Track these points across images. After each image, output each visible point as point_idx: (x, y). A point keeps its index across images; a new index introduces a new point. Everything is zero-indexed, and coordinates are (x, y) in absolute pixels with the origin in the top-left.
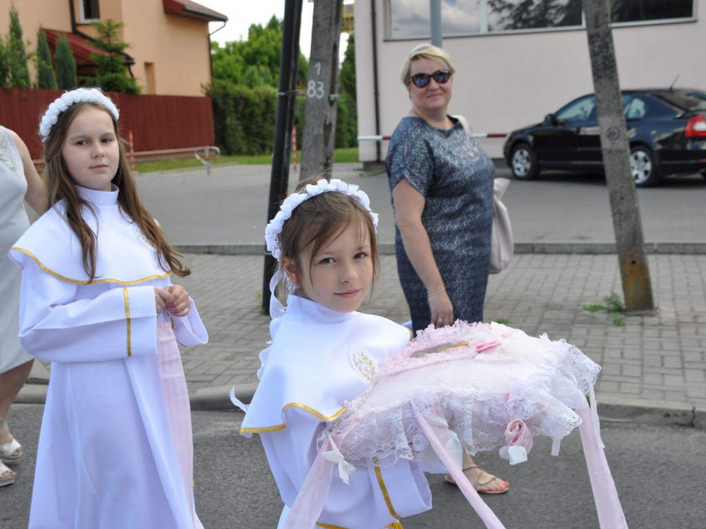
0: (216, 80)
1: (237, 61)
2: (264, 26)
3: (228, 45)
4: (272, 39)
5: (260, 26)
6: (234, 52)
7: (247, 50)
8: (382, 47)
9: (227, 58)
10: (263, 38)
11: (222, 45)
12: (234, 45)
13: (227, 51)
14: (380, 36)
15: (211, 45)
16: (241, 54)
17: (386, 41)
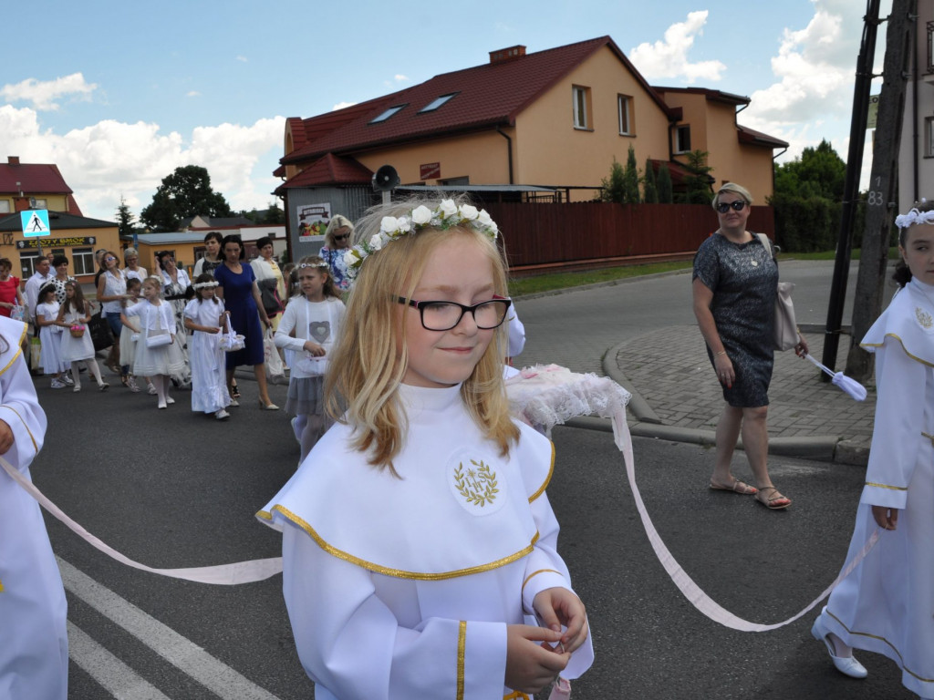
0: (777, 193)
1: (793, 177)
2: (815, 149)
3: (785, 164)
4: (823, 159)
5: (812, 149)
6: (791, 171)
7: (801, 168)
8: (923, 163)
9: (785, 175)
10: (814, 159)
11: (781, 166)
12: (791, 165)
13: (785, 170)
14: (922, 153)
15: (774, 166)
16: (796, 172)
17: (926, 158)
